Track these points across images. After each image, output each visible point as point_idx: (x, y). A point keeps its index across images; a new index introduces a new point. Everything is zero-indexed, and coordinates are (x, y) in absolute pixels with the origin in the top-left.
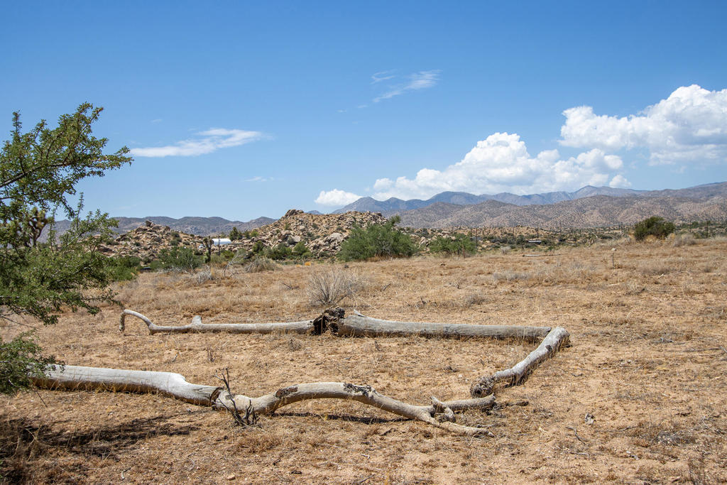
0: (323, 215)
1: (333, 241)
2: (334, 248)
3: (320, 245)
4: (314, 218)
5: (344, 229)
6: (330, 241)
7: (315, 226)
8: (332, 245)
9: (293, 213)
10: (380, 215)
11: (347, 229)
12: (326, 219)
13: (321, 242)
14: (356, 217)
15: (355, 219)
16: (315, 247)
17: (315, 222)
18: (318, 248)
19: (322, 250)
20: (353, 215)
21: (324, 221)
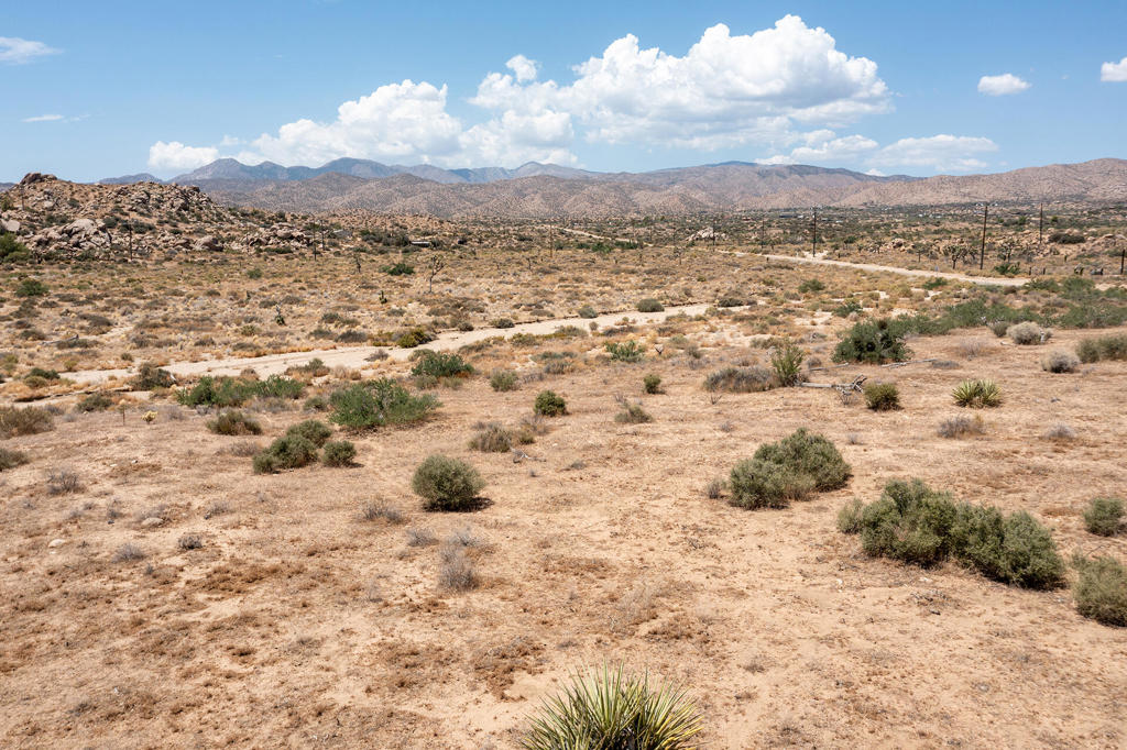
0: (92, 185)
1: (76, 233)
2: (77, 245)
3: (50, 239)
4: (74, 189)
5: (125, 210)
6: (70, 233)
7: (74, 203)
8: (74, 239)
9: (36, 178)
10: (197, 190)
11: (131, 210)
12: (97, 193)
13: (53, 233)
14: (151, 192)
15: (148, 195)
16: (39, 243)
17: (76, 197)
18: (47, 243)
19: (52, 248)
20: (146, 189)
21: (91, 195)
